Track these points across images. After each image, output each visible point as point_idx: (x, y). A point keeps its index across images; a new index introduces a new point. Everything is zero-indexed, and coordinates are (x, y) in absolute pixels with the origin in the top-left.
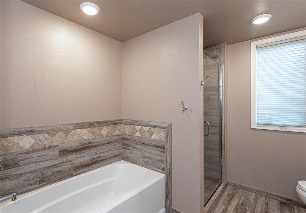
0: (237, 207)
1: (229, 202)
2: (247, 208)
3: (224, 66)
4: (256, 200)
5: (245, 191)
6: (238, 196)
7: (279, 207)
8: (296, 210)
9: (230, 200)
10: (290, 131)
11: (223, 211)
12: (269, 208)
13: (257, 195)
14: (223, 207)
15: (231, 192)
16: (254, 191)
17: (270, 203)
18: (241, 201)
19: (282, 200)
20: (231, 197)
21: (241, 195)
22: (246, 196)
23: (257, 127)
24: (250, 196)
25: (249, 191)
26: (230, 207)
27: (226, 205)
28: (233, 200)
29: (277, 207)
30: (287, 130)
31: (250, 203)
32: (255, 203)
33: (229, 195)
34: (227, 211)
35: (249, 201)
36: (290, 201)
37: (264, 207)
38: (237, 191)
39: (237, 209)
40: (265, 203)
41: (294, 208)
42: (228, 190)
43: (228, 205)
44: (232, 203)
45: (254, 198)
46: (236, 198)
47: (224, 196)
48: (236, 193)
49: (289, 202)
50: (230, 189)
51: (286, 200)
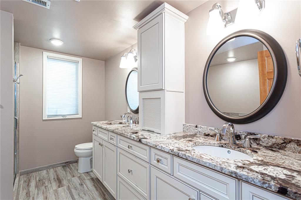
0: (37, 184)
1: (28, 185)
2: (44, 181)
3: (18, 64)
4: (48, 173)
5: (37, 172)
6: (33, 178)
7: (63, 169)
8: (71, 166)
9: (29, 184)
10: (68, 118)
11: (27, 194)
12: (58, 173)
13: (47, 171)
14: (25, 191)
15: (26, 179)
16: (45, 169)
17: (57, 169)
18: (37, 179)
19: (64, 164)
20: (28, 182)
21: (36, 176)
22: (40, 175)
23: (47, 118)
24: (43, 173)
25: (40, 171)
26: (31, 188)
27: (27, 189)
28: (31, 182)
29: (62, 170)
30: (66, 118)
31: (44, 177)
32: (48, 175)
33: (25, 182)
34: (30, 192)
35: (44, 176)
36: (68, 162)
37: (55, 174)
38: (30, 175)
39: (37, 185)
40: (54, 172)
41: (70, 165)
42: (22, 178)
43: (28, 187)
44: (31, 185)
45: (46, 173)
46: (33, 180)
47: (21, 184)
48: (31, 177)
49: (67, 164)
50: (24, 178)
51: (65, 163)
